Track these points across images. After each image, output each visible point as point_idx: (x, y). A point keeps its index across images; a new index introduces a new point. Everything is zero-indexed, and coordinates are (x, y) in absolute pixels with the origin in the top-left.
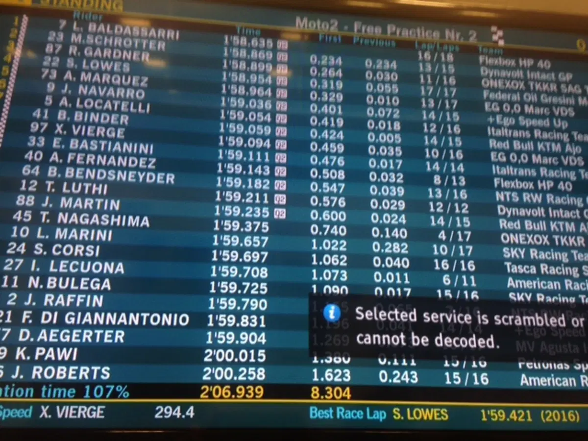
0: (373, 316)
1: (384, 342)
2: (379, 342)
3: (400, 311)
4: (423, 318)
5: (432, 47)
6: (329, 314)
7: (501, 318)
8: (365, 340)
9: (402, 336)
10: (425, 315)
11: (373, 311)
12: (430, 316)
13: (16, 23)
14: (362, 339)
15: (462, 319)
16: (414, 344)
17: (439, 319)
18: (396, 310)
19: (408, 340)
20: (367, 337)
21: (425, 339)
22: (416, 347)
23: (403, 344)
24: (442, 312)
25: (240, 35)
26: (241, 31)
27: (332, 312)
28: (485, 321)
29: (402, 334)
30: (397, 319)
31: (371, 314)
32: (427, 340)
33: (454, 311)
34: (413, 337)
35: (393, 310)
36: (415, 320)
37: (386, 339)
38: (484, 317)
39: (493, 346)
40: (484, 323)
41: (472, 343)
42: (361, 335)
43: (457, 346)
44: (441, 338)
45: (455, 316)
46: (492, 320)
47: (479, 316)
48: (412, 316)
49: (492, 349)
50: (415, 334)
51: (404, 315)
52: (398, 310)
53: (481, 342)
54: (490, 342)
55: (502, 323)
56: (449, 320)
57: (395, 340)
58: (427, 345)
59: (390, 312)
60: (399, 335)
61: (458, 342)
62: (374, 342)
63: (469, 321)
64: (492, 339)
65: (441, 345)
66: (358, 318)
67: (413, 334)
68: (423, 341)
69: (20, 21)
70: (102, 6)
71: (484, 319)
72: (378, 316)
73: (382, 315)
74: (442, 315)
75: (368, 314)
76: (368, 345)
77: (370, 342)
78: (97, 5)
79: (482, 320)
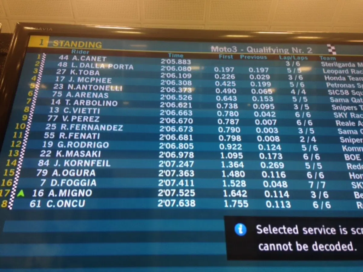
0: (269, 231)
1: (278, 249)
2: (274, 249)
3: (287, 227)
4: (303, 232)
5: (291, 58)
6: (238, 231)
7: (355, 230)
8: (265, 247)
9: (290, 244)
10: (304, 229)
11: (268, 228)
12: (307, 230)
13: (39, 58)
14: (262, 247)
15: (329, 231)
16: (298, 249)
17: (314, 232)
18: (284, 226)
19: (294, 247)
20: (266, 246)
21: (305, 246)
22: (299, 252)
23: (291, 250)
24: (316, 227)
25: (171, 58)
26: (171, 55)
27: (240, 229)
28: (345, 232)
29: (289, 243)
30: (285, 233)
31: (267, 230)
32: (307, 247)
33: (323, 226)
34: (298, 245)
35: (282, 227)
36: (297, 233)
37: (279, 247)
38: (344, 229)
39: (352, 249)
40: (344, 233)
41: (338, 247)
42: (261, 244)
43: (328, 250)
44: (316, 244)
45: (324, 229)
46: (350, 232)
47: (341, 229)
48: (295, 230)
49: (352, 251)
50: (299, 243)
51: (289, 230)
52: (285, 227)
53: (344, 247)
54: (350, 247)
55: (357, 233)
56: (321, 232)
57: (285, 247)
58: (307, 250)
59: (280, 228)
60: (287, 243)
61: (328, 247)
62: (271, 249)
63: (334, 232)
64: (351, 245)
65: (317, 250)
66: (258, 233)
67: (297, 242)
68: (304, 247)
69: (41, 57)
70: (89, 46)
71: (344, 231)
72: (272, 231)
73: (275, 230)
74: (315, 229)
75: (265, 230)
76: (267, 251)
77: (268, 249)
78: (86, 46)
79: (343, 232)
